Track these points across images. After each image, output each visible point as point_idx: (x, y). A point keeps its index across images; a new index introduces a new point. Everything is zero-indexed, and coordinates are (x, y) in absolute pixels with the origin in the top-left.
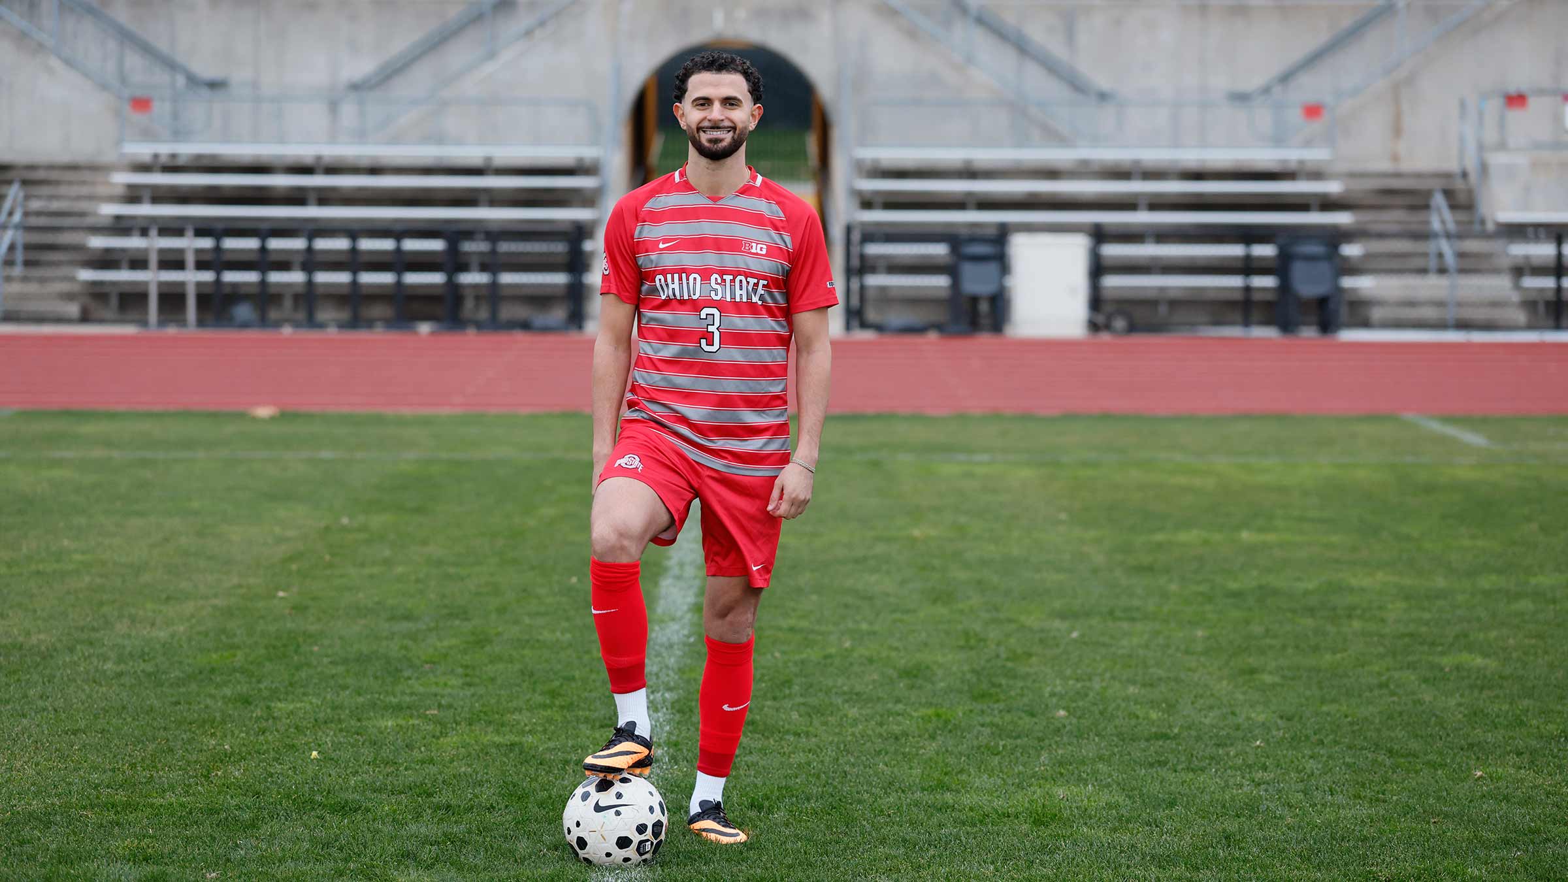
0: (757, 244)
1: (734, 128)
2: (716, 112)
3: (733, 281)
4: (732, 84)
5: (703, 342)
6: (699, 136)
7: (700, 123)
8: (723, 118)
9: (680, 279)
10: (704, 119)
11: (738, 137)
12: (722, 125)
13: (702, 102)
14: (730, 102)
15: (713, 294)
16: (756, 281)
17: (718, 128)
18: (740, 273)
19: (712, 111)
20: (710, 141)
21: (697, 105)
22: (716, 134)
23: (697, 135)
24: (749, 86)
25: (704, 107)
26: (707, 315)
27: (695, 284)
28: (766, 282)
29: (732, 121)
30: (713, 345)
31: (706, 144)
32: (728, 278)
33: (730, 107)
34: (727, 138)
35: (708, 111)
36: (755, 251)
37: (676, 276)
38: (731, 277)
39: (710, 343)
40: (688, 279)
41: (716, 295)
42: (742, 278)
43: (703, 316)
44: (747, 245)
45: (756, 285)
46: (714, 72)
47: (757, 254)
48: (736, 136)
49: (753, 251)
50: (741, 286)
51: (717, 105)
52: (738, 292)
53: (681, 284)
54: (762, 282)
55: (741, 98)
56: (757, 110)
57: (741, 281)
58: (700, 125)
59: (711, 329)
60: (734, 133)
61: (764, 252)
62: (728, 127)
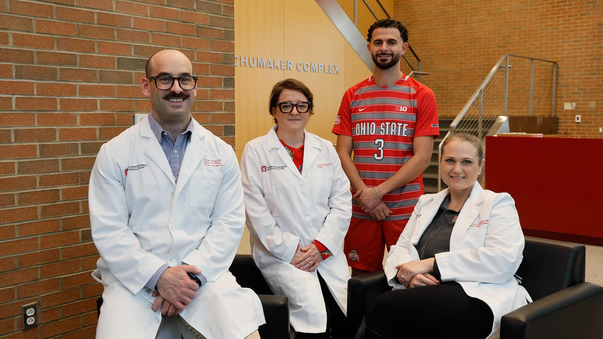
0: (403, 107)
1: (392, 55)
2: (385, 47)
3: (390, 125)
4: (392, 33)
5: (376, 155)
6: (377, 59)
7: (377, 52)
8: (387, 49)
9: (366, 125)
10: (379, 50)
11: (395, 58)
12: (387, 53)
13: (378, 42)
14: (391, 42)
15: (381, 132)
16: (402, 124)
17: (385, 54)
18: (394, 121)
19: (382, 46)
20: (381, 60)
21: (376, 44)
22: (384, 57)
23: (376, 58)
24: (401, 34)
25: (379, 45)
26: (378, 142)
27: (373, 127)
28: (407, 125)
29: (392, 51)
30: (380, 157)
31: (380, 62)
32: (388, 124)
33: (391, 44)
34: (389, 59)
35: (381, 46)
36: (402, 111)
37: (365, 124)
38: (389, 123)
39: (379, 156)
40: (370, 125)
41: (383, 133)
42: (394, 123)
43: (376, 142)
44: (398, 108)
45: (402, 126)
46: (384, 27)
47: (402, 112)
48: (393, 58)
49: (401, 110)
50: (394, 128)
51: (385, 44)
52: (392, 130)
53: (366, 128)
54: (405, 125)
55: (396, 39)
56: (406, 46)
57: (394, 125)
58: (377, 53)
59: (380, 149)
60: (393, 57)
61: (406, 110)
62: (390, 54)
